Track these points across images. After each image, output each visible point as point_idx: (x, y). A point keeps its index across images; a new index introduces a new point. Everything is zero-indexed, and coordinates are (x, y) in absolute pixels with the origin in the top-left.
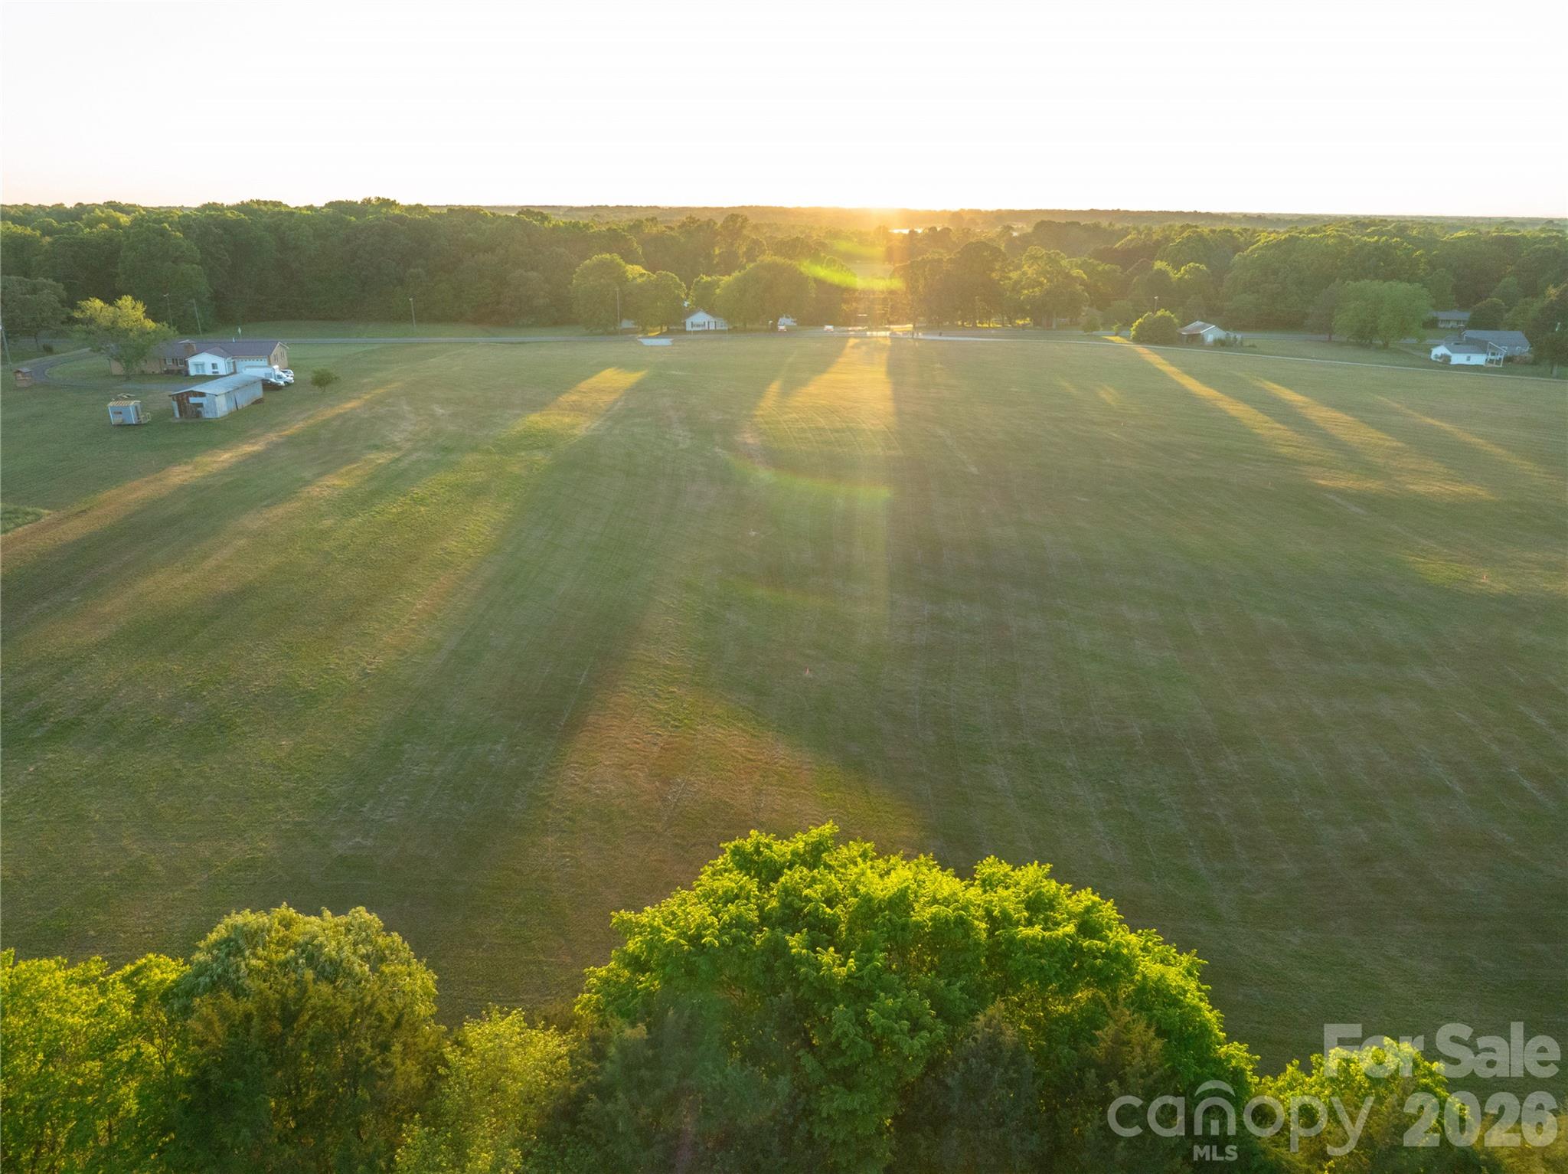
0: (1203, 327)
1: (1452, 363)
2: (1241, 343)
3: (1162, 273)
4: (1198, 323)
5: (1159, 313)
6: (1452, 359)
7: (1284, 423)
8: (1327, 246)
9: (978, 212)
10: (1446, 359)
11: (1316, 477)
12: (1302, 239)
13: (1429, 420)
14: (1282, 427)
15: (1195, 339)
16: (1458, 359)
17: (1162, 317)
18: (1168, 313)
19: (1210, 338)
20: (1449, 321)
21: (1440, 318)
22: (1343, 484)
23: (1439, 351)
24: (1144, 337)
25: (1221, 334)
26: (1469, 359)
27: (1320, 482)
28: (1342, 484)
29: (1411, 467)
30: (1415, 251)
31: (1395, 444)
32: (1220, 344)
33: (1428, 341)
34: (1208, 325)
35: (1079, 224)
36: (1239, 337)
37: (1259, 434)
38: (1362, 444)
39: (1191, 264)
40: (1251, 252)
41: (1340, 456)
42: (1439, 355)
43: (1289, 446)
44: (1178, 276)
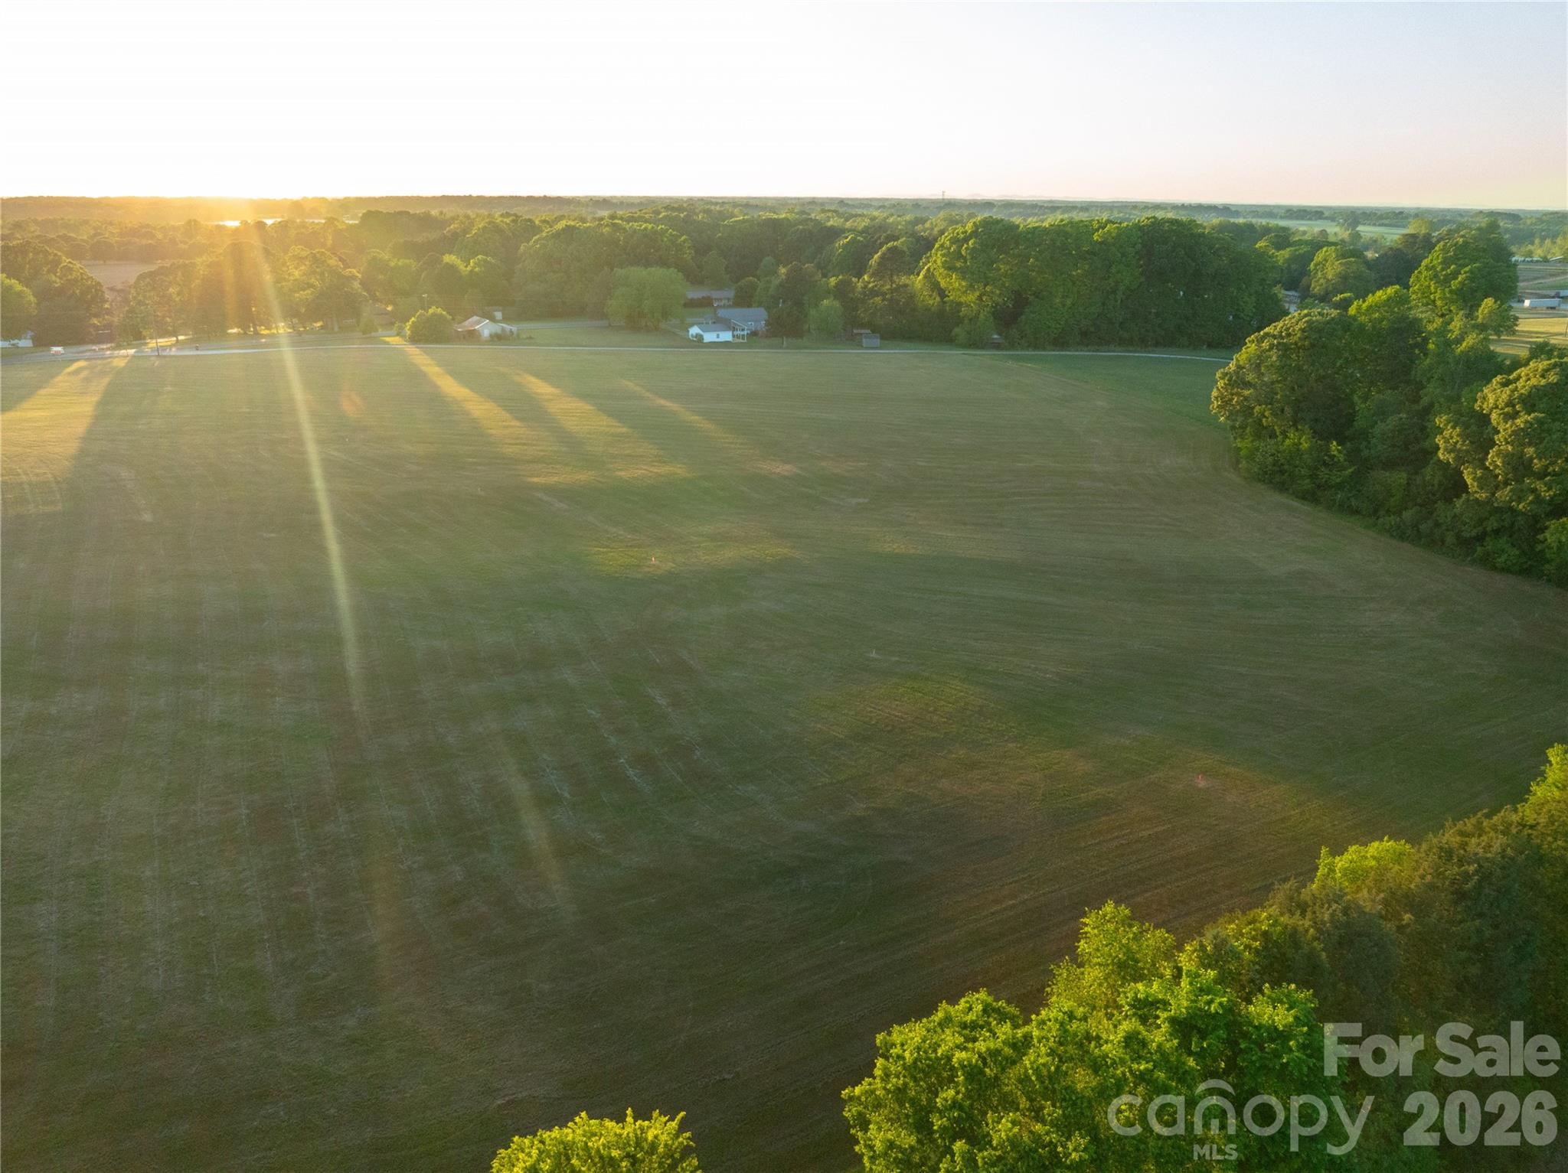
0: (479, 323)
1: (705, 341)
2: (518, 335)
3: (451, 267)
4: (475, 318)
5: (431, 311)
6: (705, 337)
7: (522, 419)
8: (602, 234)
9: (323, 200)
10: (700, 338)
11: (532, 476)
12: (578, 228)
13: (662, 402)
14: (518, 424)
15: (472, 336)
16: (709, 337)
17: (434, 314)
18: (439, 310)
19: (486, 333)
20: (721, 299)
21: (714, 297)
22: (556, 479)
23: (694, 330)
24: (418, 338)
25: (496, 328)
26: (718, 337)
27: (535, 480)
28: (553, 480)
29: (627, 452)
30: (680, 237)
31: (619, 430)
32: (498, 338)
33: (689, 320)
34: (483, 320)
35: (409, 213)
36: (514, 329)
37: (492, 435)
38: (589, 434)
39: (480, 257)
40: (534, 242)
41: (563, 449)
42: (694, 334)
43: (517, 444)
44: (469, 268)
